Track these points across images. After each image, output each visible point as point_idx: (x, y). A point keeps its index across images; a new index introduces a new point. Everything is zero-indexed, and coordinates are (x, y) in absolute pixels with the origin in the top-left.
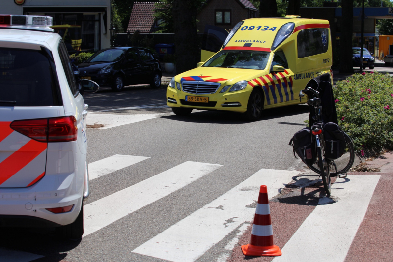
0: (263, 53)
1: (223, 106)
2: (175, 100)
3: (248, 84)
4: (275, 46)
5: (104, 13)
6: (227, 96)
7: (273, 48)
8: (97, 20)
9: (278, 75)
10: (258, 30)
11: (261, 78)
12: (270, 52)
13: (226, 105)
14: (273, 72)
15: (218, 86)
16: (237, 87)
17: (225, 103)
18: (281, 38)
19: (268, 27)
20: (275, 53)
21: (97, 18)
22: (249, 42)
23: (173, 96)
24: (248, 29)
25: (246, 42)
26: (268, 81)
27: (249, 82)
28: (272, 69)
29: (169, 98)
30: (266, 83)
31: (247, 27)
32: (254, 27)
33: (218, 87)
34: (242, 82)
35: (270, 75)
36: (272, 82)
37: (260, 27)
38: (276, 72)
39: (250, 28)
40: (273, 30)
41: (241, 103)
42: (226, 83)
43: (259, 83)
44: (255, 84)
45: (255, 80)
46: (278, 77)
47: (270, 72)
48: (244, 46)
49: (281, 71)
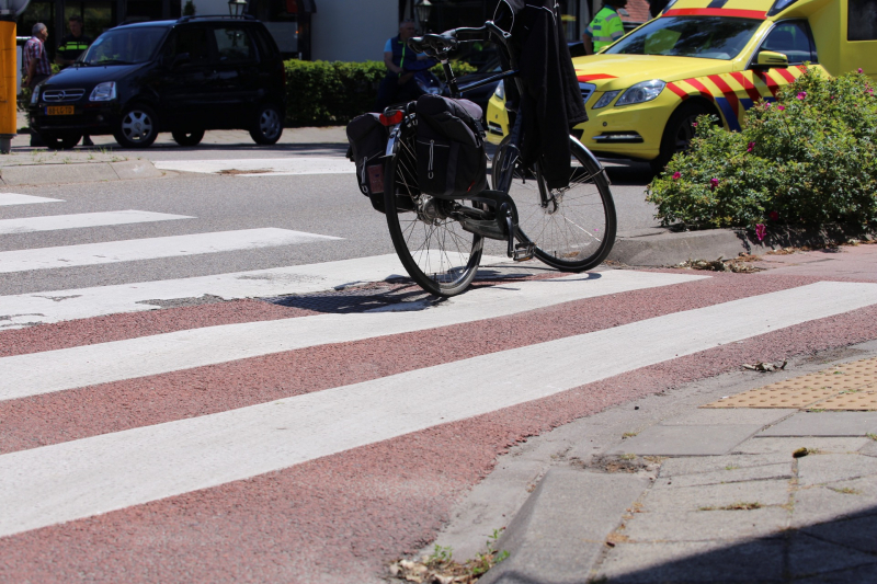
0: (749, 22)
1: (599, 141)
2: (498, 126)
3: (666, 89)
4: (779, 7)
6: (608, 115)
7: (774, 11)
9: (773, 74)
11: (715, 79)
12: (762, 21)
13: (604, 137)
14: (758, 68)
15: (588, 91)
16: (635, 94)
17: (604, 134)
20: (778, 24)
23: (497, 117)
26: (736, 86)
27: (670, 86)
28: (755, 59)
29: (492, 124)
30: (729, 93)
33: (589, 94)
34: (653, 83)
35: (749, 75)
36: (752, 91)
38: (767, 67)
41: (643, 134)
42: (608, 84)
43: (705, 88)
44: (690, 89)
45: (692, 81)
46: (771, 80)
47: (749, 67)
48: (709, 6)
49: (781, 65)
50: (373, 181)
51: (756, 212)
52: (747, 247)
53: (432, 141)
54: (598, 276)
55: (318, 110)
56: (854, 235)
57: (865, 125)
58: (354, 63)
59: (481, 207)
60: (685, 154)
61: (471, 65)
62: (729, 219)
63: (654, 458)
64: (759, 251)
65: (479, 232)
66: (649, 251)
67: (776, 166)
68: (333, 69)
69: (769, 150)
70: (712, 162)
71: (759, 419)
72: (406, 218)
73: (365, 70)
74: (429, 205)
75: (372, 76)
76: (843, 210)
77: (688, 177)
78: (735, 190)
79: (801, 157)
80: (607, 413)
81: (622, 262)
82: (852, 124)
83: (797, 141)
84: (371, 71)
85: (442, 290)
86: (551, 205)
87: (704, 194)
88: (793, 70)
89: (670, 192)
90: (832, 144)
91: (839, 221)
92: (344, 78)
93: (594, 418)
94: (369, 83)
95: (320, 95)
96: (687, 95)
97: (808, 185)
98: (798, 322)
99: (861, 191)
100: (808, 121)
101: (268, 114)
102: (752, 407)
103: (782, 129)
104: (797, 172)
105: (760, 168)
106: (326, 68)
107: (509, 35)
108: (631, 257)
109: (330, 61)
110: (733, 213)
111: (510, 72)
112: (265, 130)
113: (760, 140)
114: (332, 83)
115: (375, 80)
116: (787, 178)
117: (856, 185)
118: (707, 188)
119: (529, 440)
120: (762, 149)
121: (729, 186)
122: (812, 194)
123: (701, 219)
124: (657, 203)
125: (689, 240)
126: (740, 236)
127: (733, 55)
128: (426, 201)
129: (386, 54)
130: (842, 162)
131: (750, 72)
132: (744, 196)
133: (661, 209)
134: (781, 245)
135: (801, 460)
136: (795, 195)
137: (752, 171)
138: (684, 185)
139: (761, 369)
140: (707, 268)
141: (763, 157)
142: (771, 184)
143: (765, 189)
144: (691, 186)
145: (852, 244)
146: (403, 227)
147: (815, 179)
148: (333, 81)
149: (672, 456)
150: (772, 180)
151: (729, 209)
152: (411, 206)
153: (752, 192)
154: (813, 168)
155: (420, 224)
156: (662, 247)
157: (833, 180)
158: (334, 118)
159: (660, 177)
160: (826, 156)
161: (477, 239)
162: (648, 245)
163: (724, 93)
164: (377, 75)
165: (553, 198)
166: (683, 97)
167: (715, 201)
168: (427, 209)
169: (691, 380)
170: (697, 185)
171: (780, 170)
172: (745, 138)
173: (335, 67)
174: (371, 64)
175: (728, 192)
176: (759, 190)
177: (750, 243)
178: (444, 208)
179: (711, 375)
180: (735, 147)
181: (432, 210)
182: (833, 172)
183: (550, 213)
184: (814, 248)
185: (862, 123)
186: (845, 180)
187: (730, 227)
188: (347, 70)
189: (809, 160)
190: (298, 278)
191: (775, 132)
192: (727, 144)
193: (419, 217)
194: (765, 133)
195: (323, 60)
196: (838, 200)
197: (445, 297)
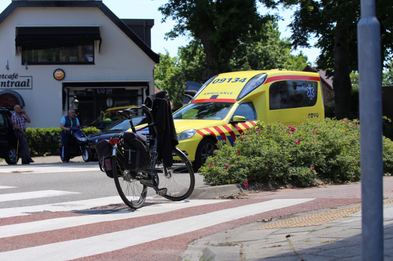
0: (228, 104)
3: (196, 133)
4: (241, 97)
5: (147, 87)
7: (238, 99)
8: (140, 95)
9: (240, 125)
10: (228, 82)
11: (216, 128)
12: (234, 103)
14: (233, 123)
16: (184, 135)
18: (249, 88)
19: (239, 79)
20: (240, 104)
21: (140, 93)
22: (216, 94)
24: (219, 81)
25: (213, 94)
26: (225, 131)
27: (198, 131)
28: (232, 119)
30: (222, 134)
31: (219, 80)
32: (225, 79)
34: (191, 131)
35: (230, 126)
36: (231, 133)
37: (231, 79)
38: (237, 122)
39: (221, 80)
40: (242, 82)
41: (188, 152)
43: (212, 132)
44: (206, 133)
45: (207, 129)
46: (239, 128)
47: (230, 123)
48: (211, 98)
49: (243, 122)
50: (107, 165)
51: (243, 177)
52: (241, 191)
53: (130, 150)
54: (188, 202)
55: (30, 150)
56: (282, 185)
57: (283, 142)
58: (45, 128)
59: (146, 175)
60: (213, 157)
61: (97, 128)
62: (233, 180)
63: (239, 242)
64: (246, 192)
65: (146, 184)
66: (205, 193)
67: (250, 159)
68: (36, 131)
69: (247, 153)
70: (224, 159)
71: (270, 231)
72: (121, 179)
73: (50, 131)
74: (128, 174)
75: (53, 134)
76: (277, 175)
77: (216, 165)
78: (235, 169)
79: (260, 155)
80: (216, 234)
81: (194, 197)
82: (278, 142)
83: (257, 150)
84: (53, 132)
85: (134, 206)
86: (169, 175)
87: (223, 171)
88: (248, 123)
89: (209, 171)
90: (272, 149)
91: (276, 180)
92: (41, 135)
93: (213, 235)
94: (52, 137)
95: (30, 143)
96: (205, 135)
97: (263, 166)
98: (271, 210)
99: (284, 168)
100: (261, 141)
101: (13, 151)
102: (266, 229)
103: (251, 145)
104: (259, 161)
105: (244, 160)
106: (33, 131)
107: (151, 110)
108: (198, 195)
109: (35, 128)
110: (235, 178)
111: (152, 124)
112: (11, 158)
113: (242, 150)
114: (36, 137)
115: (55, 136)
116: (255, 163)
117: (281, 166)
118: (224, 169)
119: (195, 241)
120: (244, 153)
121: (232, 167)
122: (265, 169)
123: (223, 181)
124: (204, 175)
125: (219, 188)
126: (238, 187)
127: (222, 118)
128: (126, 173)
129: (61, 124)
130: (276, 156)
131: (230, 125)
132: (239, 171)
133: (206, 178)
134: (254, 190)
135: (289, 238)
136: (258, 170)
137: (241, 161)
138: (215, 168)
139: (264, 221)
140: (228, 198)
141: (245, 156)
142: (249, 166)
143: (247, 168)
144: (218, 168)
145: (281, 189)
146: (120, 182)
147: (266, 164)
148: (36, 136)
149: (245, 241)
150: (249, 164)
151: (233, 176)
152: (121, 175)
153: (242, 169)
154: (265, 159)
155: (125, 181)
156: (209, 191)
157: (273, 164)
158: (37, 153)
159: (203, 166)
160: (269, 154)
161: (145, 187)
162: (204, 191)
163: (220, 134)
164: (56, 134)
165: (170, 172)
166: (203, 136)
167: (228, 173)
168: (127, 176)
169: (241, 225)
170: (220, 168)
171: (253, 161)
172: (236, 149)
173: (37, 130)
174: (53, 129)
175: (232, 170)
176: (244, 168)
177: (242, 189)
178: (134, 175)
179: (247, 224)
180: (233, 153)
181: (129, 176)
182: (272, 161)
183: (168, 178)
184: (267, 190)
185: (282, 142)
186: (277, 164)
187: (234, 183)
188: (42, 131)
189: (263, 156)
190: (75, 205)
191: (249, 146)
192: (230, 152)
193: (124, 179)
194: (244, 147)
195: (31, 127)
196: (275, 171)
197: (135, 209)
